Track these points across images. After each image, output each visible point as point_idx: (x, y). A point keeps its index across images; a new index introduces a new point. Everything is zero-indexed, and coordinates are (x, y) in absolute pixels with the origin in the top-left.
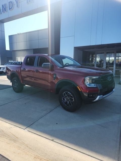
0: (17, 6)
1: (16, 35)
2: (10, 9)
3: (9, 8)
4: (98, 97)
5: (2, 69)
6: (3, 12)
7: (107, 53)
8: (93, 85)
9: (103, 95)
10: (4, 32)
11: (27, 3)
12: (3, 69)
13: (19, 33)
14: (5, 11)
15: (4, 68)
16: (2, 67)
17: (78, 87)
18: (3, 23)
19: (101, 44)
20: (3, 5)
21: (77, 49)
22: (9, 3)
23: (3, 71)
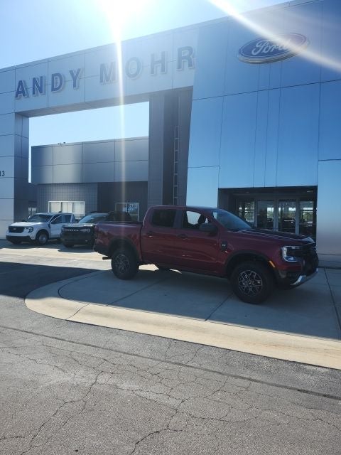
0: (74, 86)
1: (53, 146)
2: (53, 89)
3: (53, 86)
4: (301, 278)
5: (25, 230)
6: (34, 93)
7: (280, 201)
8: (292, 259)
9: (307, 275)
10: (28, 138)
11: (101, 81)
12: (29, 232)
13: (62, 143)
14: (41, 92)
15: (31, 229)
16: (27, 228)
17: (271, 262)
18: (28, 117)
19: (274, 186)
20: (34, 79)
21: (223, 193)
22: (53, 76)
23: (28, 237)
